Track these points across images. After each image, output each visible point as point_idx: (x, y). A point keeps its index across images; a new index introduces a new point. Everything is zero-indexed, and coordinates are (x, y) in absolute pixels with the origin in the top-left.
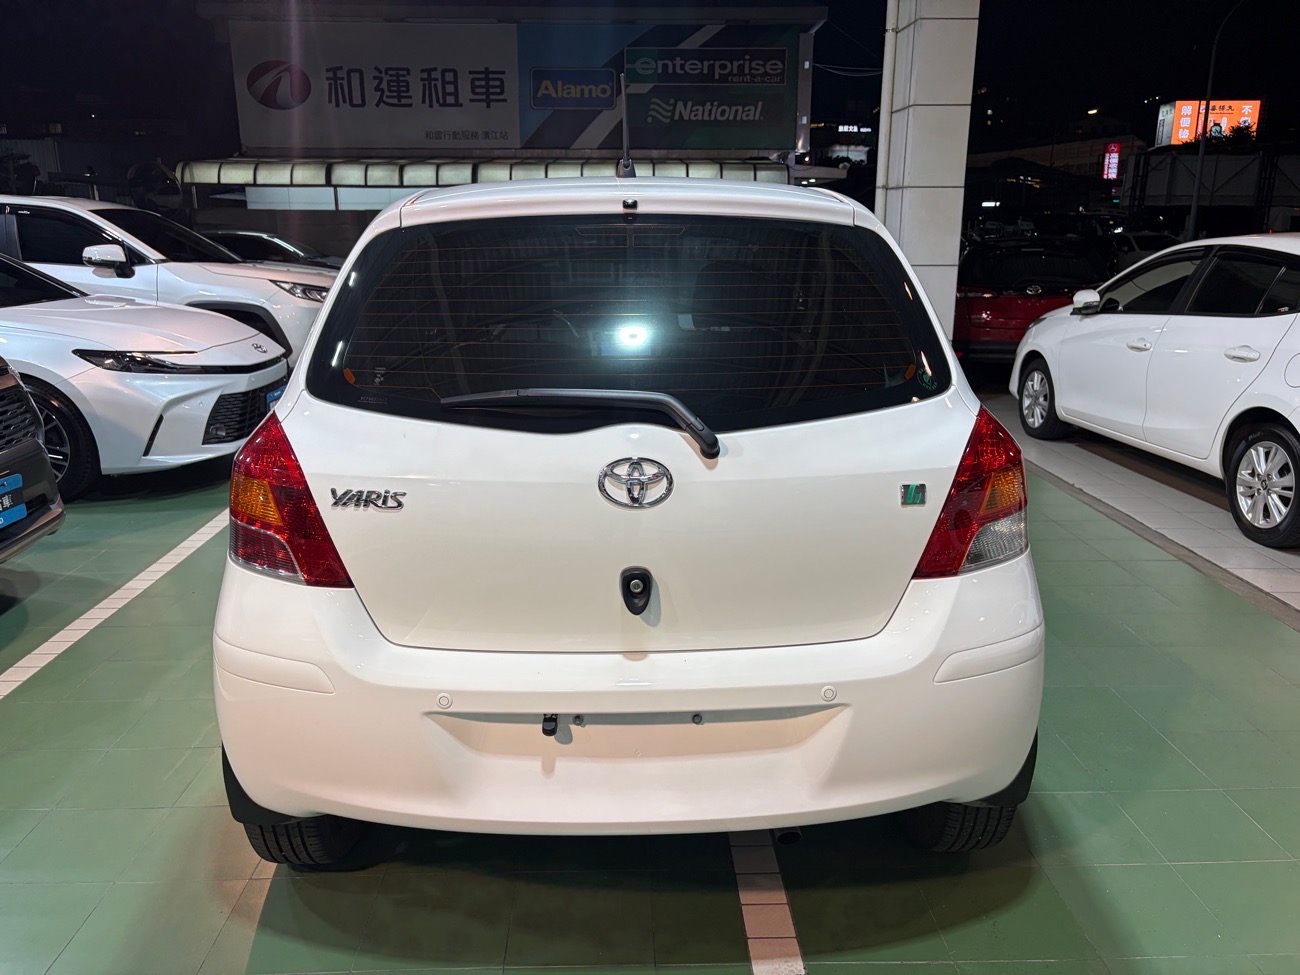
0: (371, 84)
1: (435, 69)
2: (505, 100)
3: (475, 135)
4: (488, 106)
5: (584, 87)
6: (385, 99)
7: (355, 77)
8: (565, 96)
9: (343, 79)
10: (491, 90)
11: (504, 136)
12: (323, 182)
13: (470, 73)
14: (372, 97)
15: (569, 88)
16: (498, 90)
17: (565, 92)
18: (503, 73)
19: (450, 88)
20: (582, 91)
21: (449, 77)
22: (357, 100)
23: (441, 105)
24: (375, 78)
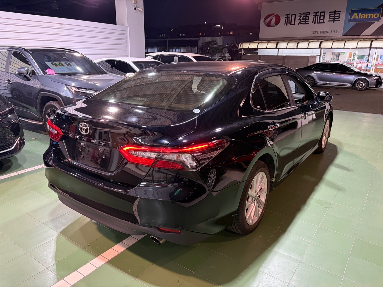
0: (298, 18)
1: (318, 12)
2: (340, 20)
3: (327, 32)
4: (334, 23)
5: (368, 15)
6: (301, 22)
7: (293, 16)
8: (361, 18)
9: (290, 17)
10: (336, 17)
11: (337, 32)
12: (275, 48)
13: (330, 12)
14: (297, 21)
15: (364, 15)
16: (338, 17)
17: (362, 17)
18: (341, 12)
19: (322, 18)
20: (368, 16)
21: (322, 14)
22: (293, 23)
23: (318, 23)
24: (299, 16)
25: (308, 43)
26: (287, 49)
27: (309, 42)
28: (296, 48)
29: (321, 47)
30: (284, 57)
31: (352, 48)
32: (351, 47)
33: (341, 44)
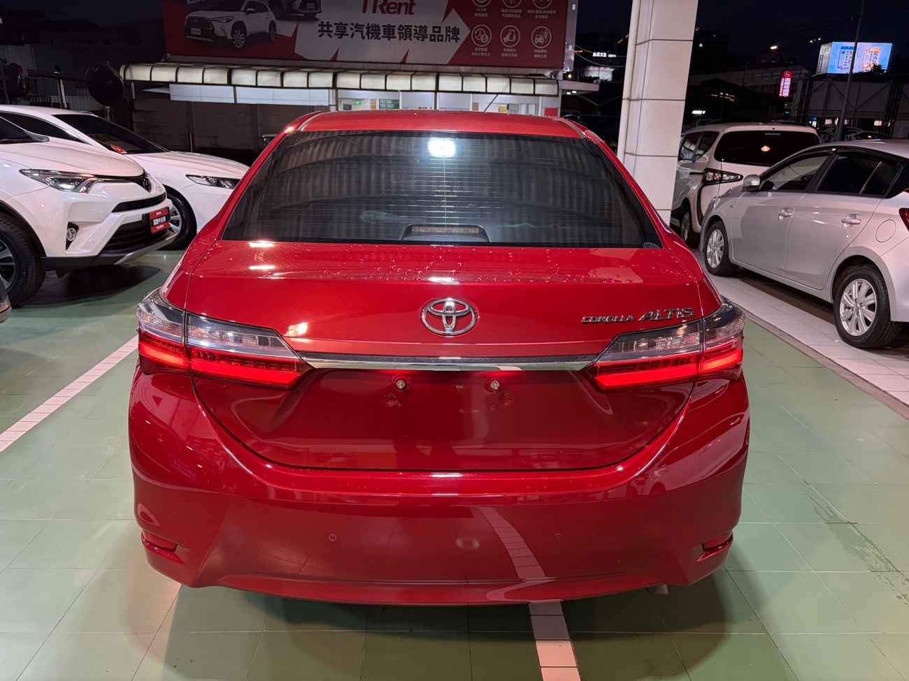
25: (305, 75)
26: (256, 86)
27: (309, 74)
28: (279, 85)
29: (338, 86)
30: (252, 108)
31: (401, 91)
32: (399, 89)
33: (379, 82)
